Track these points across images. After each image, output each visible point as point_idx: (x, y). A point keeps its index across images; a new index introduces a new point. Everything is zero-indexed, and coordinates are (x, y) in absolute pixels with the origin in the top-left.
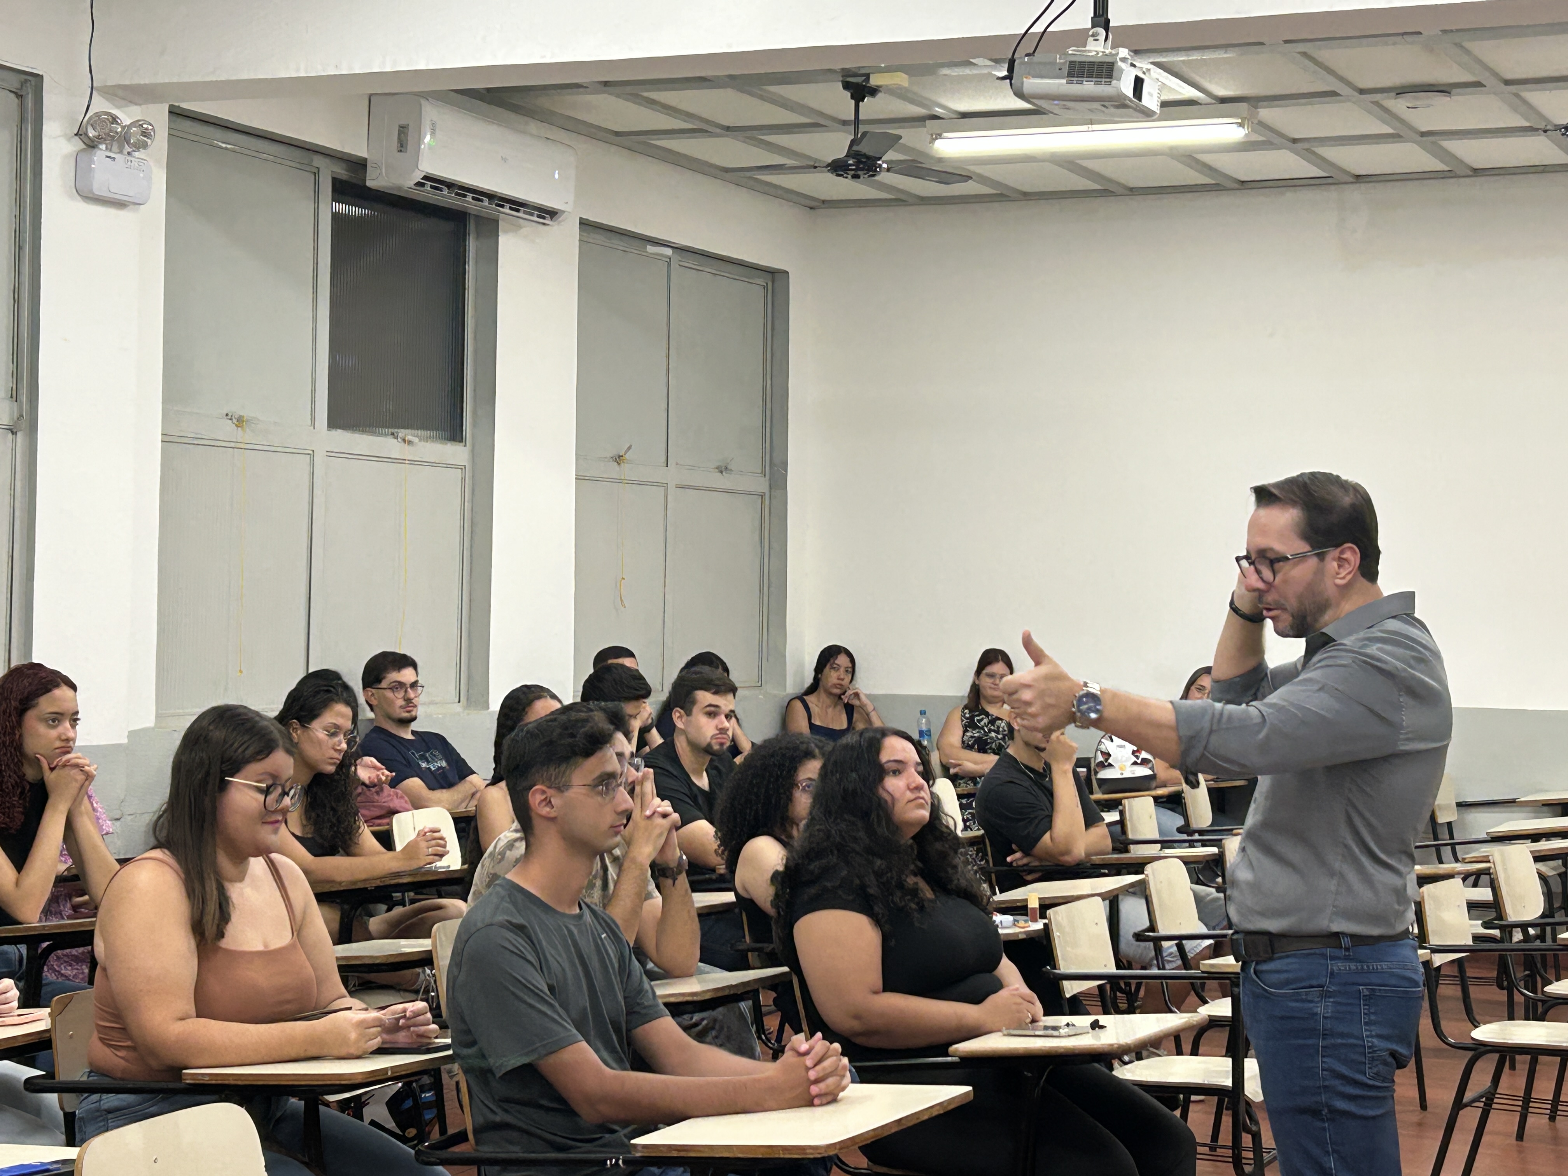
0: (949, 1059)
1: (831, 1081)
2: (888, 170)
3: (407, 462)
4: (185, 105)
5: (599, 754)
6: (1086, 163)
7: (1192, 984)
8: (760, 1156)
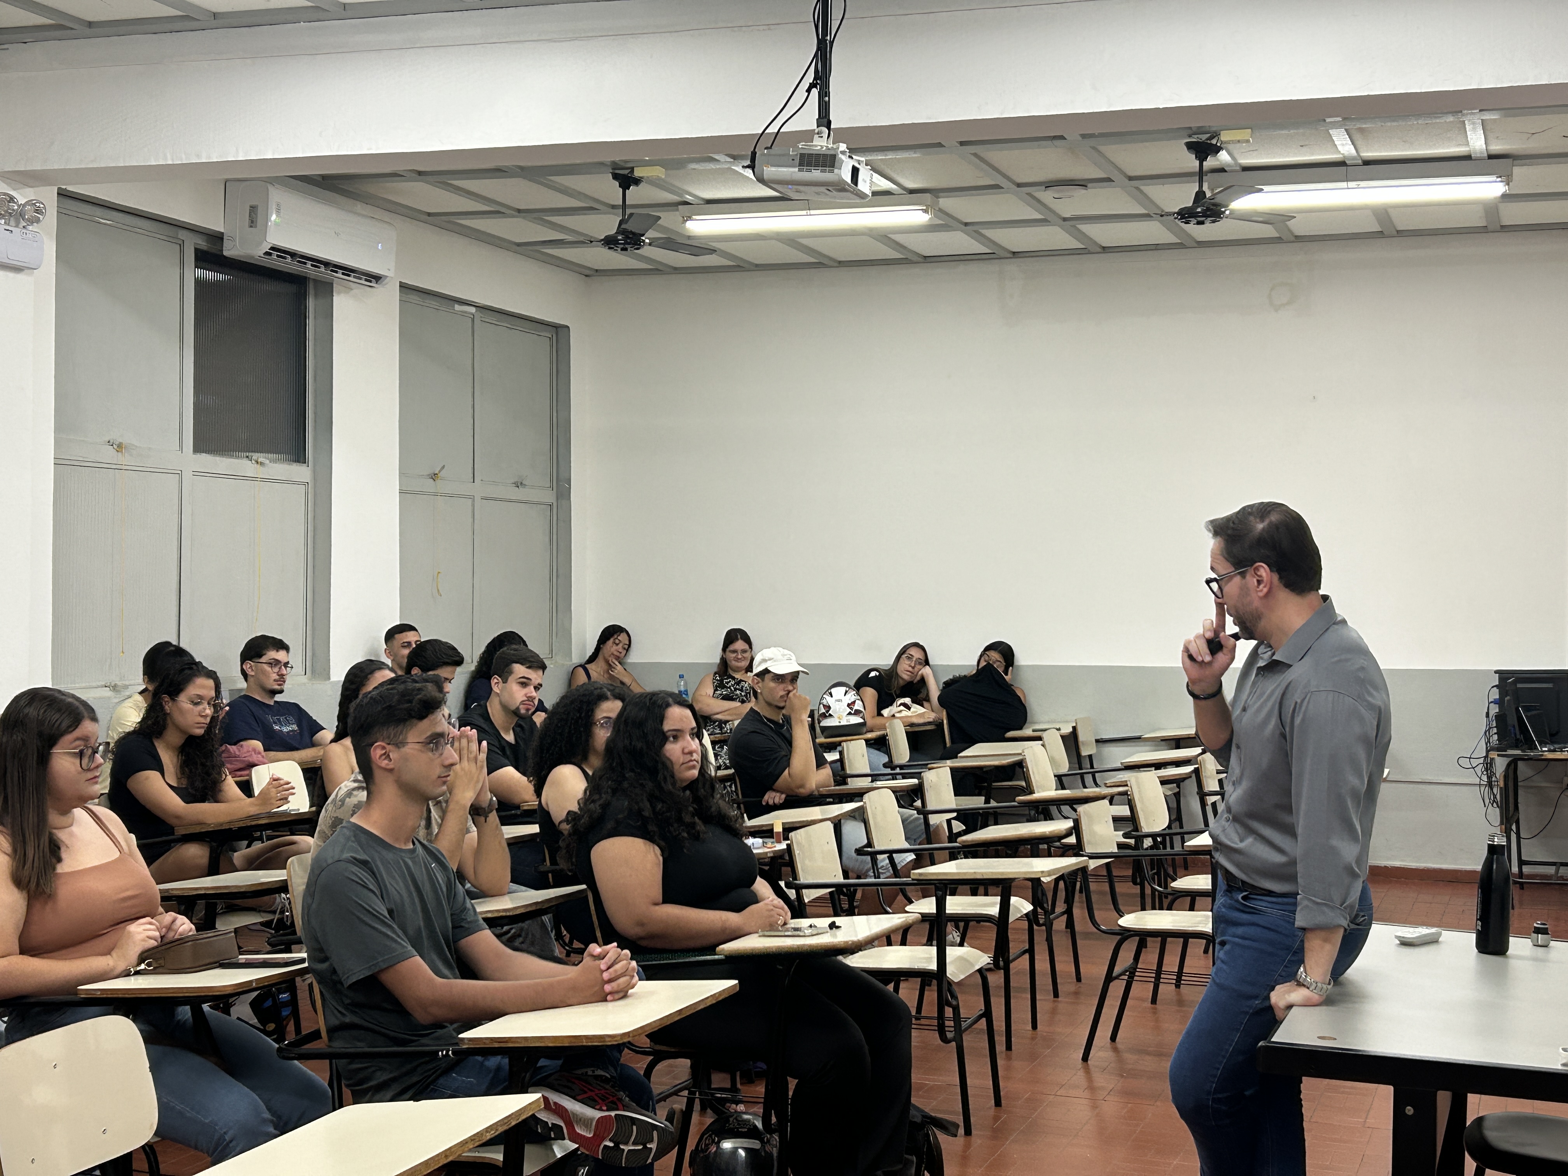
0: (716, 957)
1: (622, 980)
2: (650, 244)
3: (259, 479)
4: (70, 188)
5: (431, 717)
6: (804, 241)
7: (901, 889)
8: (567, 1045)
